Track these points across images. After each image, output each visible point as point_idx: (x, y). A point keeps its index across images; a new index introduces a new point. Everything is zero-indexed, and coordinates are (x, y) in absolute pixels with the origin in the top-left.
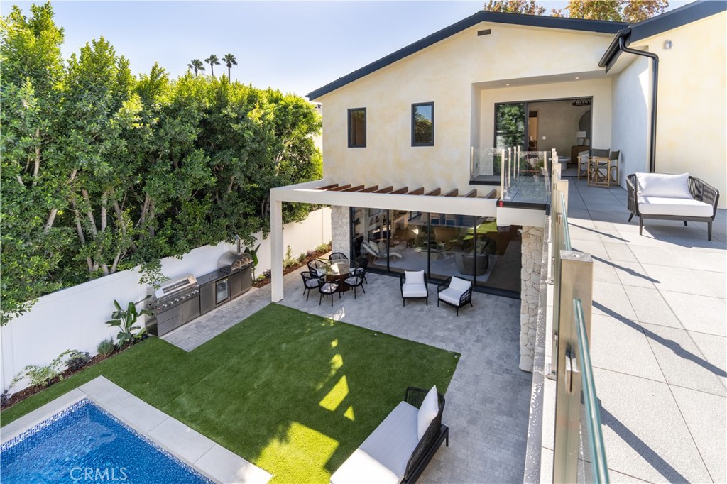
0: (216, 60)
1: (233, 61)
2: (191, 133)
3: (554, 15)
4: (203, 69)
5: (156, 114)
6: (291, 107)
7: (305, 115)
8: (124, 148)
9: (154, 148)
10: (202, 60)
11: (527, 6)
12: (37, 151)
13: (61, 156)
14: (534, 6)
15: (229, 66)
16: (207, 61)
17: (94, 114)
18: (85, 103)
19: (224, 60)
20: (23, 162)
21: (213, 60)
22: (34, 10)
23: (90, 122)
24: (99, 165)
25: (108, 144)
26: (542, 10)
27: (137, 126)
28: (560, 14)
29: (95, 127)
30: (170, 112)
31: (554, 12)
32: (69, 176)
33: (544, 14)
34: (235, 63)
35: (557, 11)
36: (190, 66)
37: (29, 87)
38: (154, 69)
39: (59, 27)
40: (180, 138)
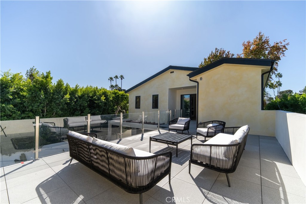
0: (117, 77)
1: (123, 77)
2: (86, 103)
3: (238, 57)
4: (113, 80)
5: (76, 98)
6: (120, 95)
7: (126, 98)
8: (66, 107)
9: (75, 108)
10: (113, 77)
11: (226, 54)
12: (45, 107)
13: (50, 109)
14: (229, 54)
15: (122, 79)
16: (115, 78)
17: (58, 98)
18: (55, 96)
19: (120, 77)
20: (42, 110)
21: (116, 77)
22: (47, 73)
23: (57, 100)
24: (59, 111)
25: (61, 106)
26: (233, 55)
27: (68, 102)
28: (240, 56)
29: (58, 102)
30: (80, 97)
31: (238, 55)
32: (53, 114)
33: (233, 57)
34: (124, 78)
35: (239, 55)
36: (109, 79)
37: (42, 92)
38: (76, 86)
39: (51, 76)
40: (82, 105)
